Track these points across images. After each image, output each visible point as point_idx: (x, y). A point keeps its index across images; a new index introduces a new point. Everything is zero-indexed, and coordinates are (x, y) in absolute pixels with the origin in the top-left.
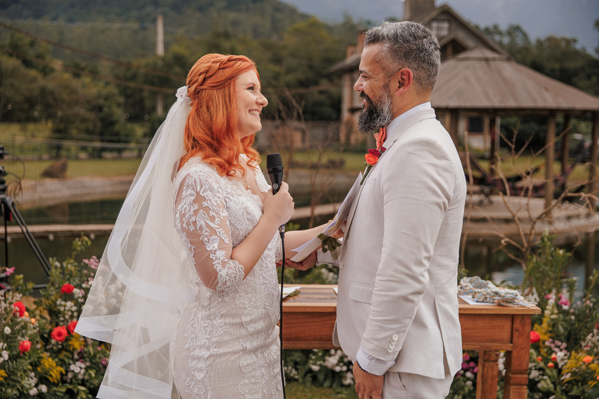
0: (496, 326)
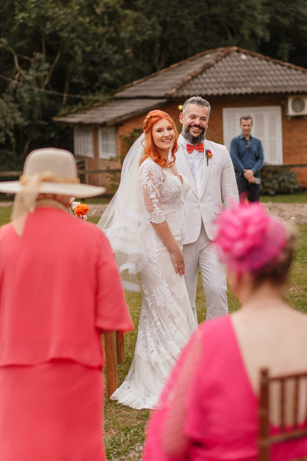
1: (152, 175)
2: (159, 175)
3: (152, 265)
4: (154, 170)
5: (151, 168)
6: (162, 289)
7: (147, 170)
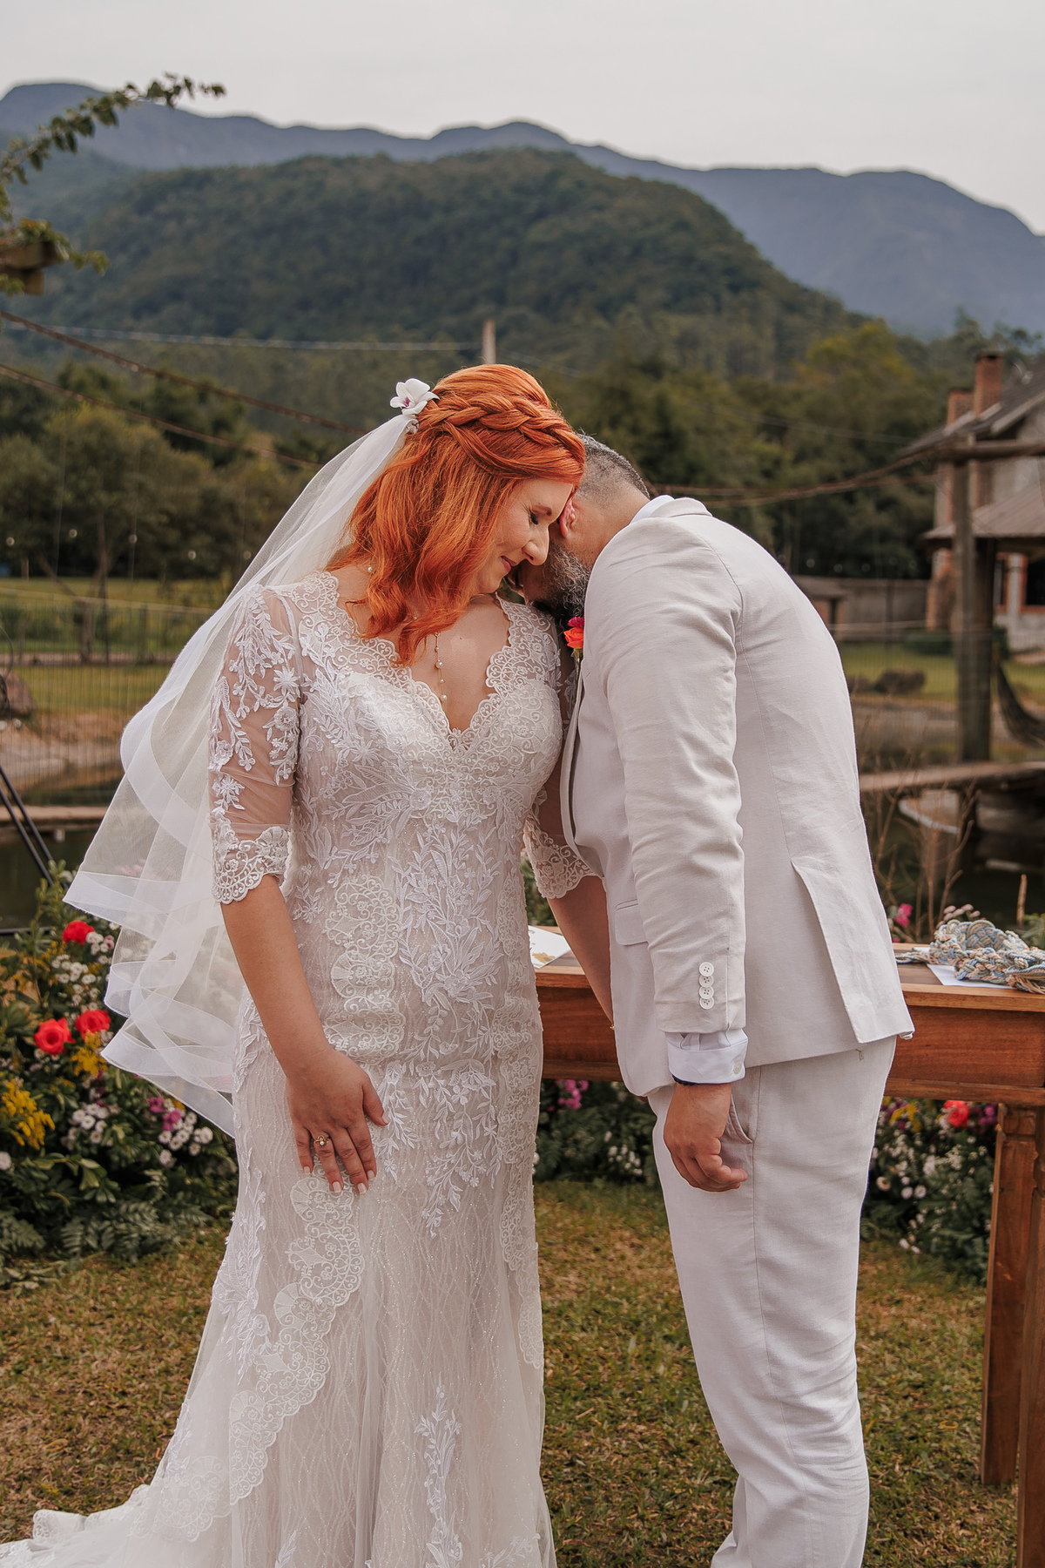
0: (1005, 1041)
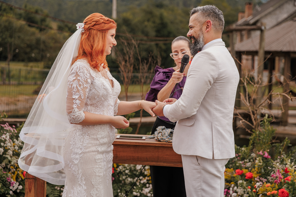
1: (79, 76)
2: (86, 77)
3: (73, 165)
4: (82, 71)
5: (79, 70)
6: (79, 191)
7: (75, 70)
